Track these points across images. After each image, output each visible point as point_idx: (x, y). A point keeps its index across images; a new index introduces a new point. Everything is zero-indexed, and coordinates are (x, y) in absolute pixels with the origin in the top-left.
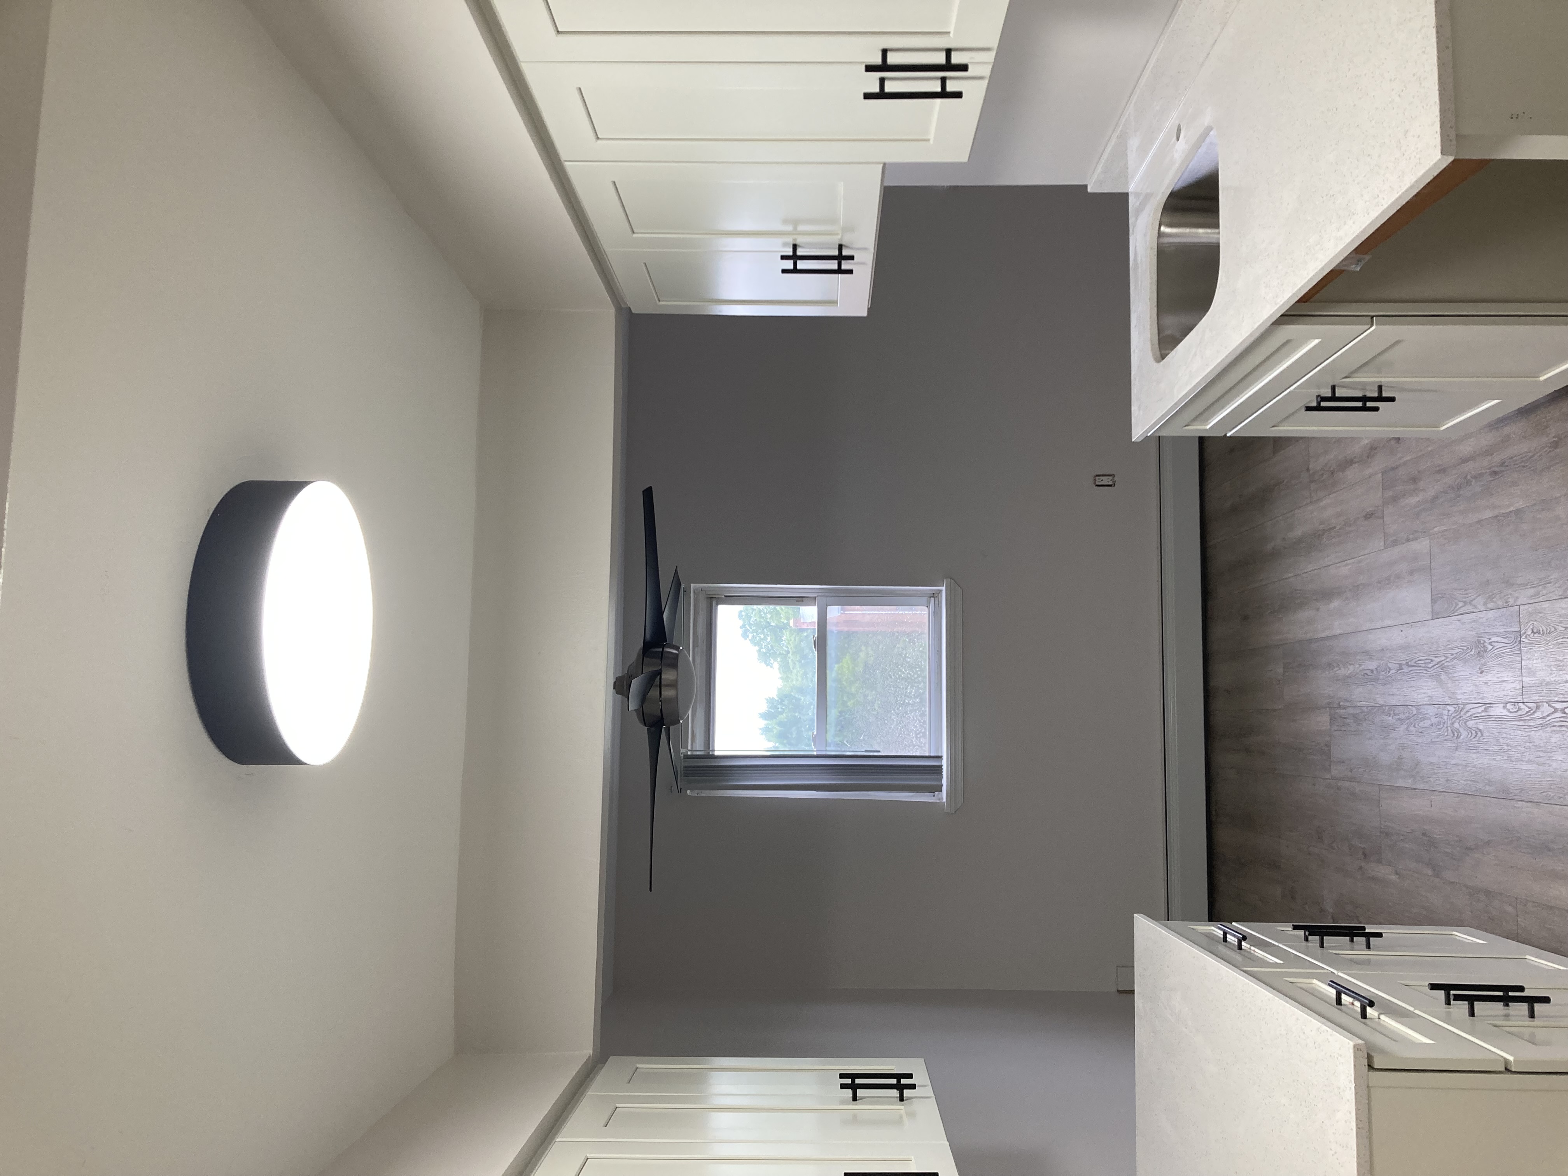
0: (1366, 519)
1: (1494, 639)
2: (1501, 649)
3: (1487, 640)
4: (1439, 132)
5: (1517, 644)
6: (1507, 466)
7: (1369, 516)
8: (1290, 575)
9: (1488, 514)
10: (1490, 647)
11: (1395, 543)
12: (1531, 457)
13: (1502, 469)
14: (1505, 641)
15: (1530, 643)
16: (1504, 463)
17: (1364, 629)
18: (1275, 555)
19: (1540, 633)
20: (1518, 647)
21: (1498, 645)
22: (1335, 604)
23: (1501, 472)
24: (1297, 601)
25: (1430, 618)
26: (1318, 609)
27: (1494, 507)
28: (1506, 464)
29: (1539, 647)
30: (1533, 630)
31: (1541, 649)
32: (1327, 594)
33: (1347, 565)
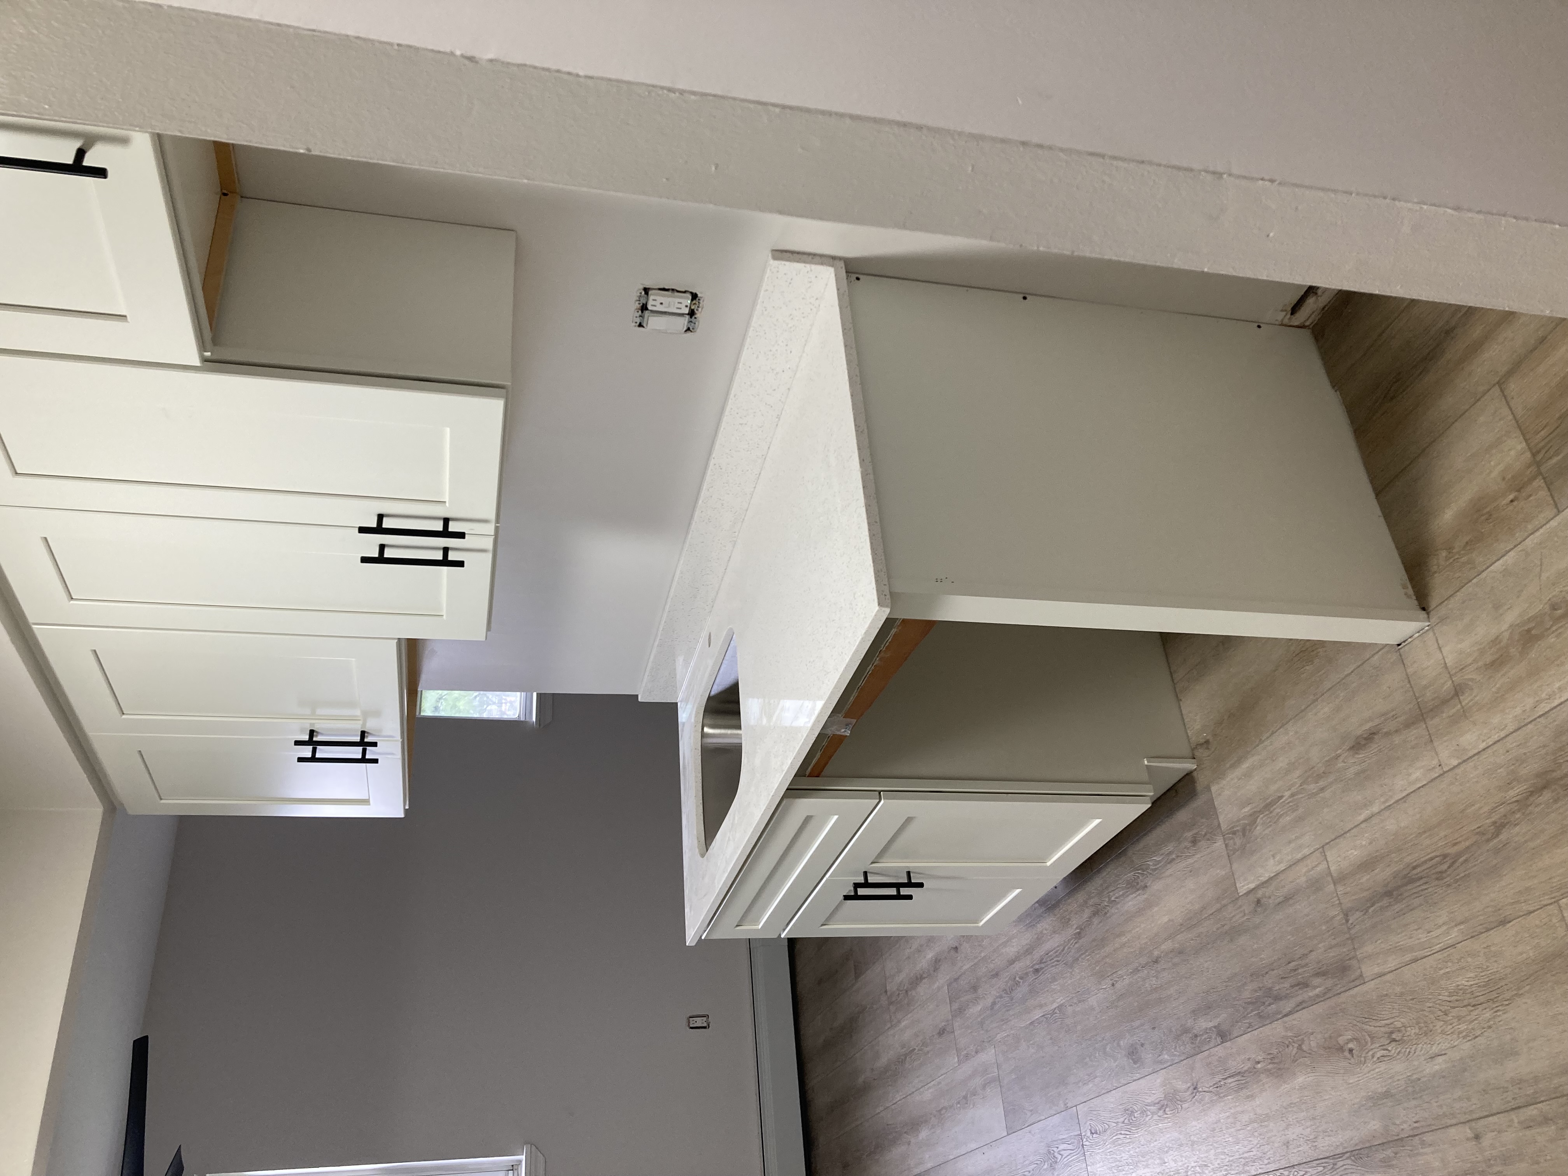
0: (940, 1036)
1: (1062, 1147)
2: (1069, 1157)
3: (1055, 1149)
4: (875, 588)
5: (1080, 1149)
6: (1045, 962)
7: (942, 1032)
8: (881, 1108)
9: (1037, 1014)
10: (1059, 1157)
11: (967, 1057)
12: (1063, 950)
13: (1043, 965)
14: (1070, 1147)
15: (1091, 1146)
16: (1043, 959)
17: (951, 1157)
18: (866, 1088)
19: (1097, 1134)
20: (1081, 1153)
21: (1065, 1153)
22: (924, 1134)
23: (1042, 968)
24: (890, 1137)
25: (1006, 1134)
26: (909, 1143)
27: (1041, 1006)
28: (1044, 961)
29: (1099, 1149)
30: (1091, 1130)
31: (1101, 1151)
32: (915, 1125)
33: (928, 1089)
